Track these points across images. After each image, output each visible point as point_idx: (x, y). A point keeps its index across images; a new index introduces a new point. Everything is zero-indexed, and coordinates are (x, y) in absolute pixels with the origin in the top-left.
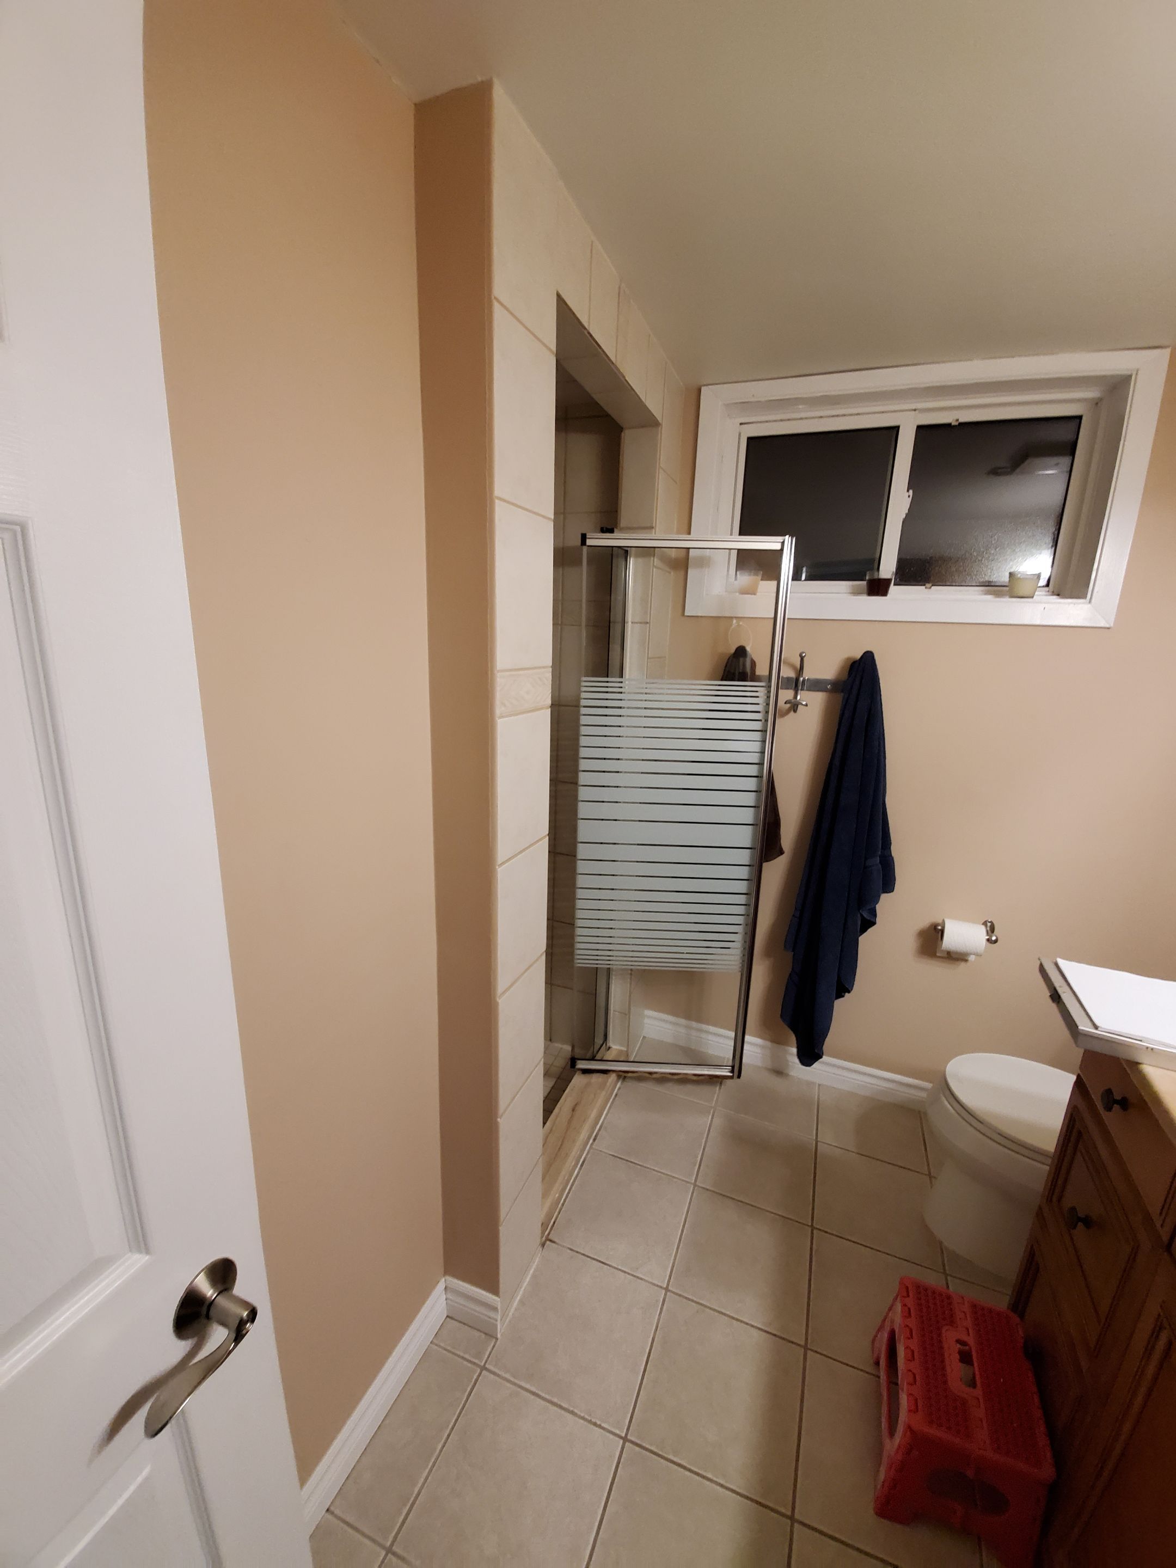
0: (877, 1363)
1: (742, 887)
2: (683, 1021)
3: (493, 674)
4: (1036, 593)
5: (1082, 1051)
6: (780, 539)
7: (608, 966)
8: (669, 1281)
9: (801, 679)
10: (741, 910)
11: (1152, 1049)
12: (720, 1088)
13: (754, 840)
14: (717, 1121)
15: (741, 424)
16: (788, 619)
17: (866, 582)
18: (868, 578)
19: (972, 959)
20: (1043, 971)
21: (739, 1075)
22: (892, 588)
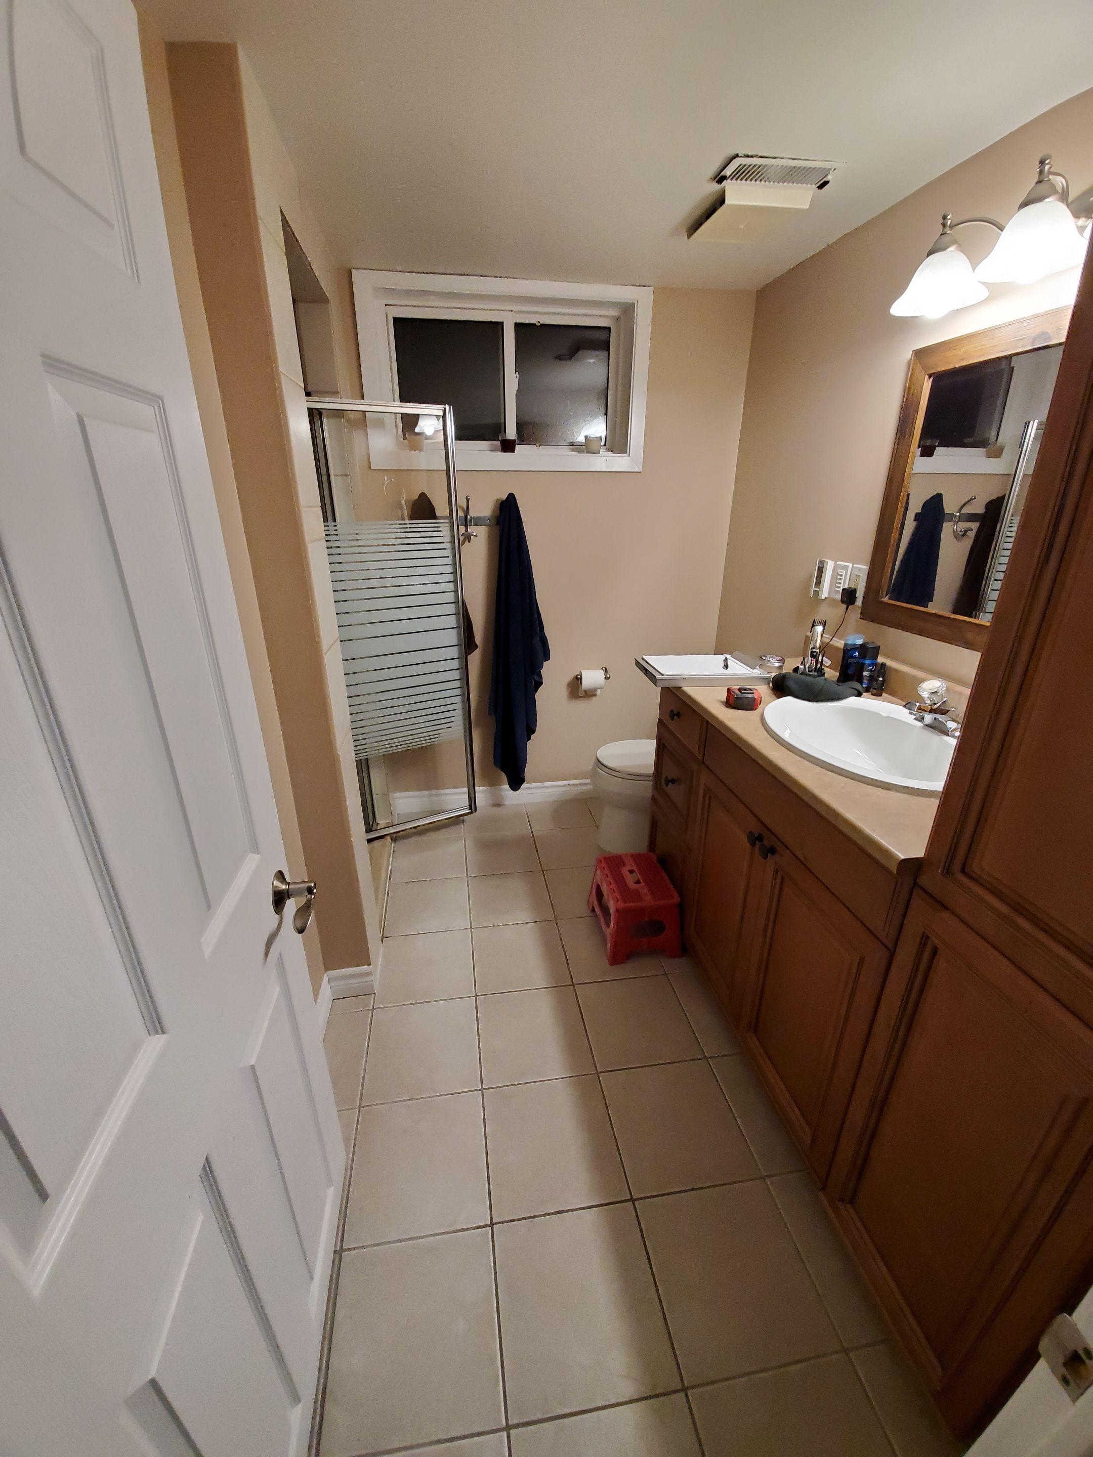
0: (593, 910)
1: (456, 675)
2: (425, 793)
3: (299, 510)
4: (601, 450)
5: (659, 689)
6: (442, 407)
7: (366, 757)
8: (471, 924)
9: (469, 517)
10: (458, 692)
11: (685, 678)
12: (463, 825)
13: (459, 639)
14: (468, 842)
15: (386, 305)
16: (457, 471)
17: (499, 442)
18: (500, 439)
19: (598, 692)
20: (638, 664)
21: (475, 811)
22: (517, 447)
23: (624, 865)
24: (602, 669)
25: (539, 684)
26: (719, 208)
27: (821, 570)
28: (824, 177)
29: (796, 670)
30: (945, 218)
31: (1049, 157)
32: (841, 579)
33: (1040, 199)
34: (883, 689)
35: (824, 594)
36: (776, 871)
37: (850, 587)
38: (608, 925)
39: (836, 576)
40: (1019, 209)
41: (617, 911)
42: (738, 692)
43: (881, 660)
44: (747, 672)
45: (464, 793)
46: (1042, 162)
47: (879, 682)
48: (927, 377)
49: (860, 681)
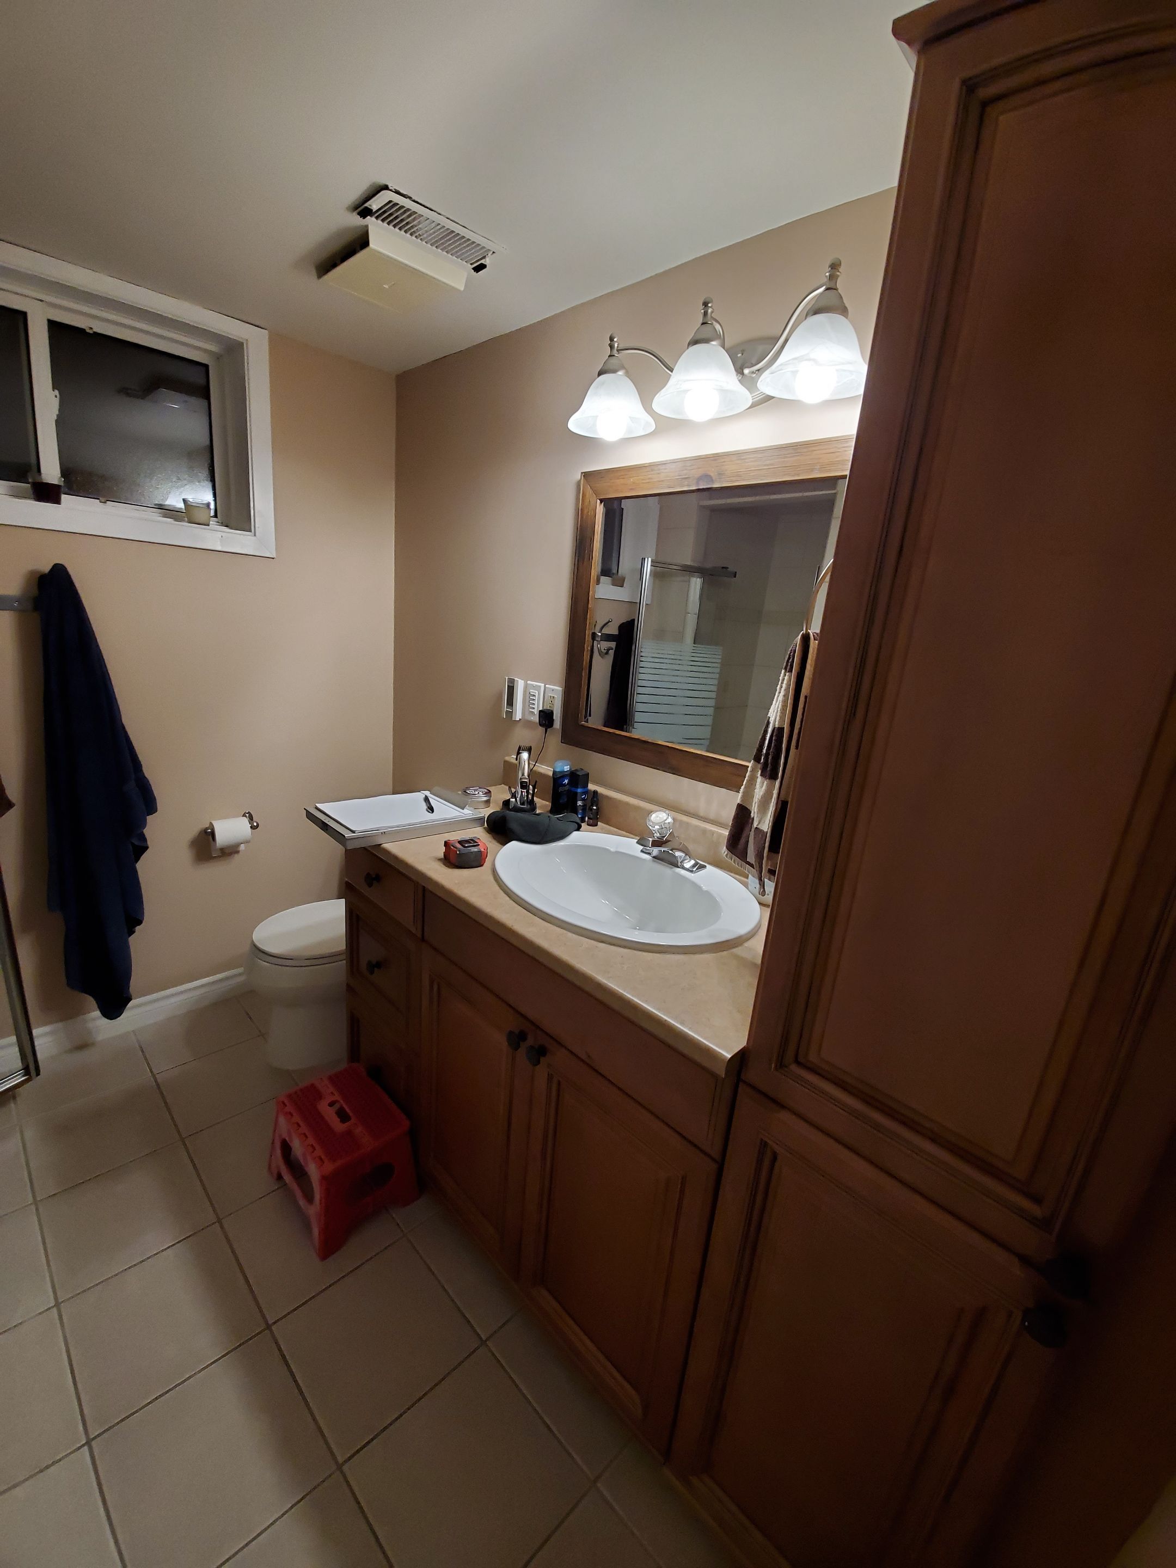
0: (280, 1177)
4: (211, 522)
8: (55, 1296)
11: (384, 832)
12: (20, 1099)
14: (29, 1134)
17: (29, 485)
18: (30, 480)
19: (242, 847)
20: (310, 816)
21: (38, 1074)
22: (64, 497)
23: (320, 1096)
24: (244, 815)
25: (142, 849)
26: (358, 251)
27: (511, 690)
28: (481, 259)
29: (506, 803)
30: (611, 339)
31: (711, 302)
32: (534, 700)
33: (707, 341)
34: (598, 818)
35: (518, 715)
36: (550, 1078)
37: (545, 708)
38: (309, 1199)
39: (529, 698)
40: (688, 346)
41: (324, 1178)
42: (459, 846)
43: (591, 787)
44: (458, 814)
45: (10, 1045)
46: (705, 304)
47: (593, 811)
48: (599, 501)
49: (575, 810)
